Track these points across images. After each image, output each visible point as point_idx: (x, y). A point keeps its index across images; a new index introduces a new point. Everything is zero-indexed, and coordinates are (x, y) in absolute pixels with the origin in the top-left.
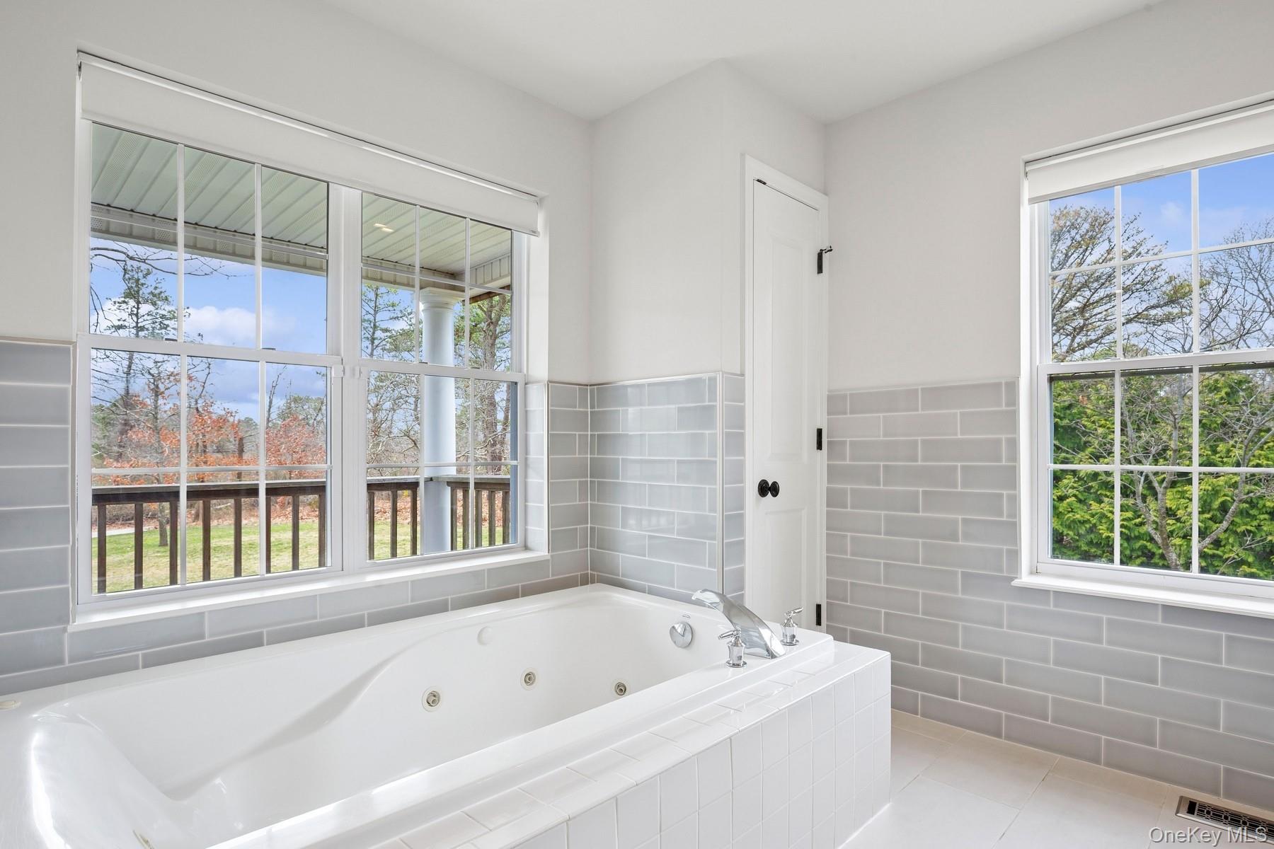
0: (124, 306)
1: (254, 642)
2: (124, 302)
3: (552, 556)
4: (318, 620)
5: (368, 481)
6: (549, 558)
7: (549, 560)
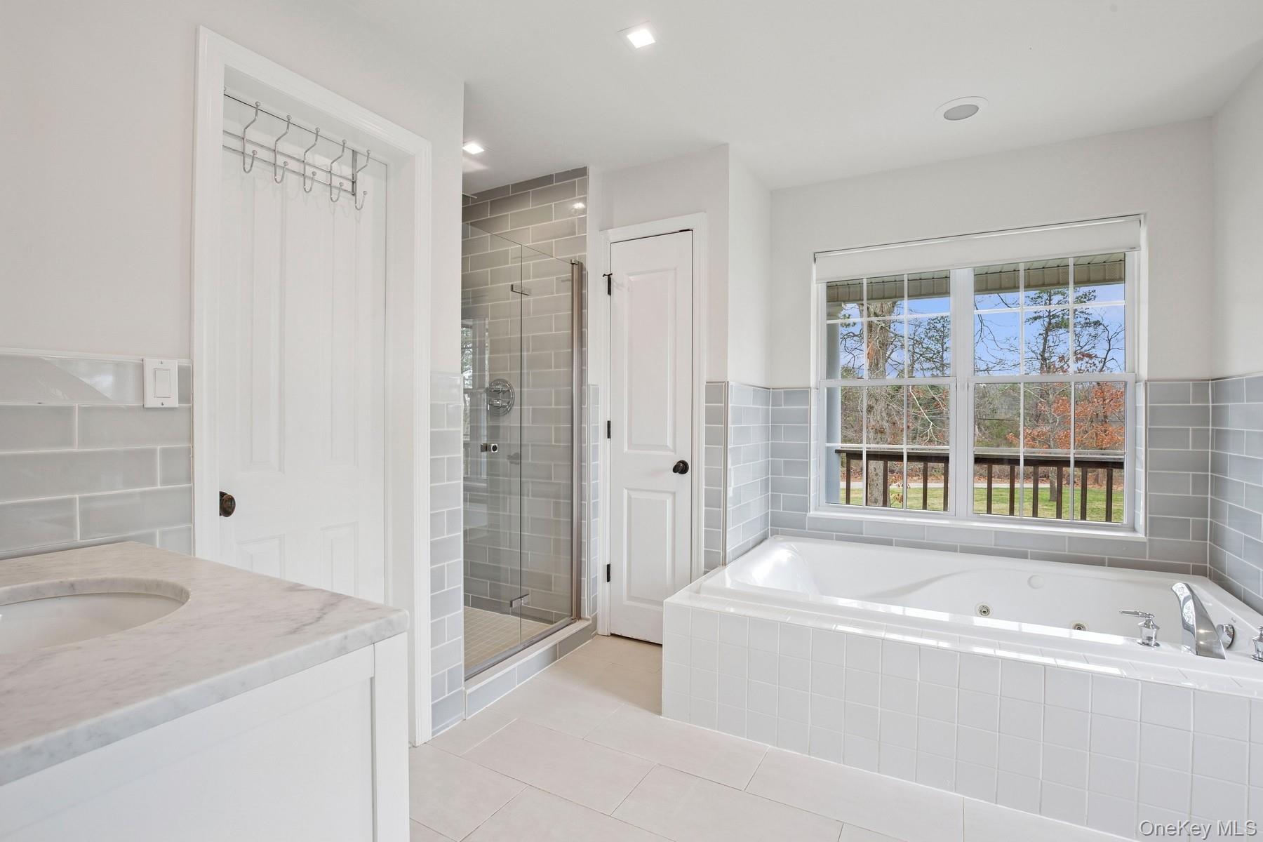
0: (1039, 300)
1: (888, 543)
2: (1039, 297)
3: (1150, 540)
4: (925, 541)
5: (975, 455)
6: (1145, 541)
7: (1145, 543)
